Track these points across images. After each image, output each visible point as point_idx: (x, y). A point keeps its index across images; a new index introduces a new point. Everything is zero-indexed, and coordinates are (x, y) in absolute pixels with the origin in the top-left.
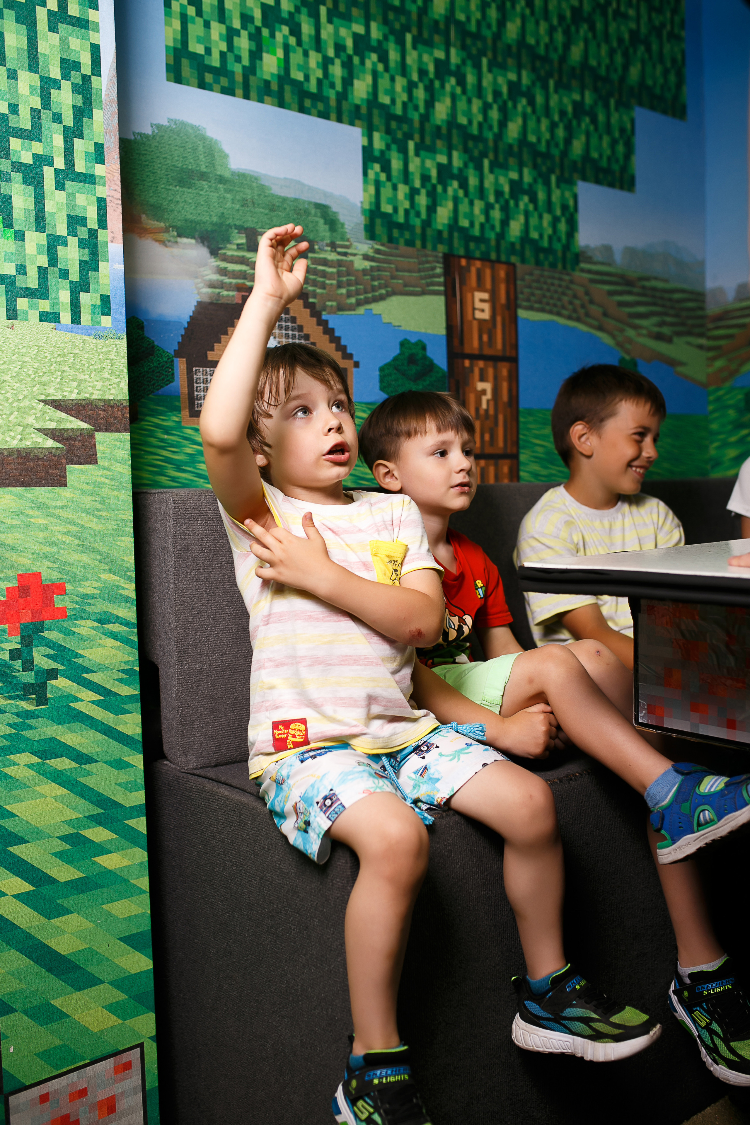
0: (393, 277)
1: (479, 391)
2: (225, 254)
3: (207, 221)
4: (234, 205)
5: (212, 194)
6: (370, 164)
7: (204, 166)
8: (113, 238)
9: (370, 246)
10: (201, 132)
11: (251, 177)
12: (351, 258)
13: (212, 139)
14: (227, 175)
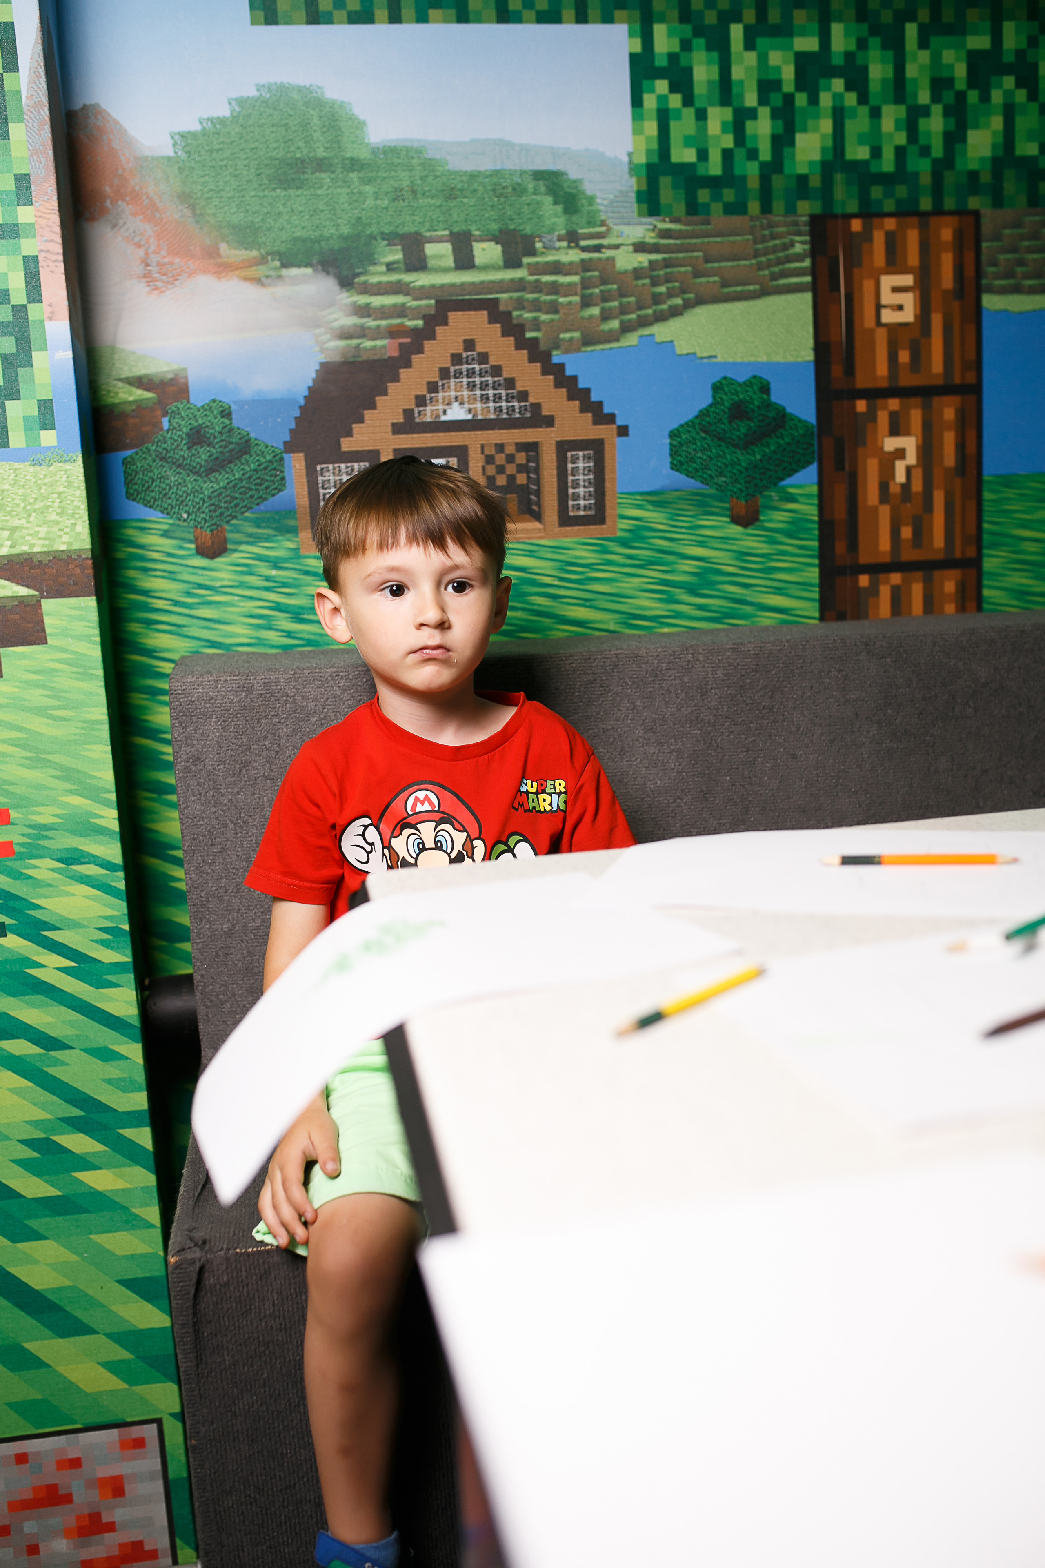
0: (697, 274)
1: (890, 453)
2: (365, 283)
3: (332, 235)
4: (378, 202)
5: (339, 190)
6: (646, 84)
7: (322, 149)
8: (52, 313)
9: (651, 227)
10: (314, 95)
11: (408, 149)
12: (609, 253)
13: (334, 102)
14: (364, 154)
